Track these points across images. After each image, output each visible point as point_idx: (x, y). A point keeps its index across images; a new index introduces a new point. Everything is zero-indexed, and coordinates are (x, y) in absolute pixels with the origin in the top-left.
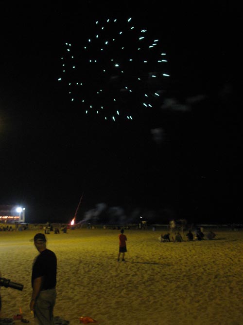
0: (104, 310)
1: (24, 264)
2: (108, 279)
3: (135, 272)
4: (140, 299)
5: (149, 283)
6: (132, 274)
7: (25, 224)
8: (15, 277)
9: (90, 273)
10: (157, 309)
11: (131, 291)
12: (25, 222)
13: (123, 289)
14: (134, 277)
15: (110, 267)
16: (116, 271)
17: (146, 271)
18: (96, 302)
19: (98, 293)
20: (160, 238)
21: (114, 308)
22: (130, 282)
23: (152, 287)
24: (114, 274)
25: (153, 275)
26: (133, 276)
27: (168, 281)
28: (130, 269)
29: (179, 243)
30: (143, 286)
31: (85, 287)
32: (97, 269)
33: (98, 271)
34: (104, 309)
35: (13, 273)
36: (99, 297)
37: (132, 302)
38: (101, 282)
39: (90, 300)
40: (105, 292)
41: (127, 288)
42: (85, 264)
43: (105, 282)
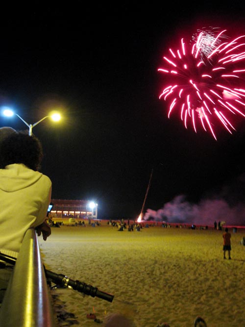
1: (97, 262)
2: (186, 282)
3: (216, 277)
4: (223, 307)
5: (232, 290)
6: (210, 280)
7: (98, 220)
8: (88, 274)
9: (166, 274)
11: (212, 297)
13: (202, 295)
14: (215, 283)
16: (195, 274)
18: (173, 307)
20: (242, 241)
21: (193, 316)
22: (210, 287)
23: (235, 294)
24: (192, 277)
25: (235, 282)
26: (213, 281)
28: (210, 273)
30: (225, 293)
32: (174, 271)
33: (175, 273)
34: (183, 315)
35: (85, 270)
36: (176, 302)
37: (214, 309)
38: (178, 286)
39: (166, 304)
40: (183, 297)
41: (207, 294)
42: (161, 265)
43: (183, 286)
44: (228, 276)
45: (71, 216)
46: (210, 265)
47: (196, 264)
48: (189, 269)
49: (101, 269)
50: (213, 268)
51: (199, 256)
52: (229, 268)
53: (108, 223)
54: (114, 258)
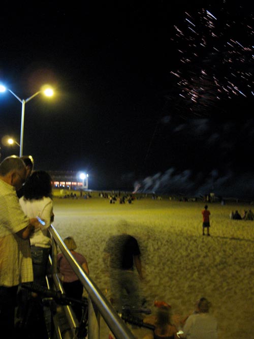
0: (177, 295)
1: (92, 238)
2: (179, 259)
3: (206, 253)
4: (213, 284)
5: (221, 266)
8: (85, 251)
9: (159, 251)
10: (231, 297)
11: (204, 274)
13: (195, 272)
14: (206, 259)
15: (179, 246)
16: (186, 250)
18: (168, 285)
19: (170, 275)
22: (202, 264)
23: (225, 271)
24: (184, 254)
26: (204, 257)
27: (242, 265)
28: (201, 248)
29: (250, 221)
30: (215, 270)
31: (155, 266)
32: (167, 247)
33: (168, 249)
35: (83, 247)
36: (171, 279)
37: (205, 287)
38: (172, 263)
39: (162, 282)
40: (177, 274)
41: (199, 271)
42: (154, 240)
43: (176, 263)
44: (218, 253)
45: (61, 188)
46: (201, 240)
47: (187, 239)
48: (181, 245)
49: (97, 245)
50: (204, 244)
51: (190, 231)
52: (219, 244)
53: (100, 195)
54: (108, 233)
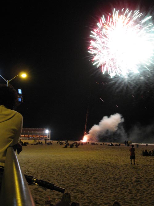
0: (105, 202)
1: (50, 167)
3: (126, 176)
4: (131, 194)
6: (124, 177)
7: (51, 141)
8: (45, 175)
9: (95, 175)
10: (143, 203)
11: (124, 188)
12: (51, 139)
13: (118, 187)
14: (125, 179)
16: (113, 174)
17: (133, 175)
18: (100, 195)
21: (112, 200)
22: (123, 182)
23: (138, 187)
24: (111, 176)
25: (138, 178)
27: (150, 183)
33: (100, 174)
34: (106, 200)
35: (44, 173)
36: (102, 192)
41: (121, 187)
42: (91, 169)
45: (34, 138)
48: (109, 171)
53: (58, 143)
54: (61, 165)
